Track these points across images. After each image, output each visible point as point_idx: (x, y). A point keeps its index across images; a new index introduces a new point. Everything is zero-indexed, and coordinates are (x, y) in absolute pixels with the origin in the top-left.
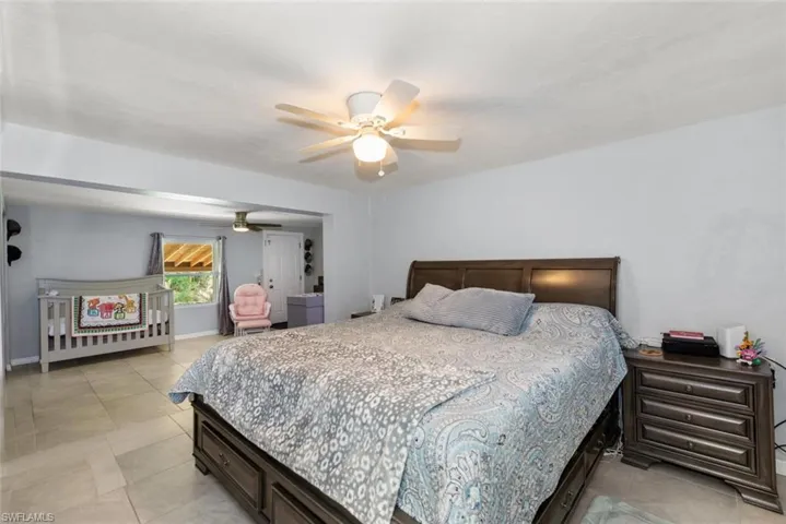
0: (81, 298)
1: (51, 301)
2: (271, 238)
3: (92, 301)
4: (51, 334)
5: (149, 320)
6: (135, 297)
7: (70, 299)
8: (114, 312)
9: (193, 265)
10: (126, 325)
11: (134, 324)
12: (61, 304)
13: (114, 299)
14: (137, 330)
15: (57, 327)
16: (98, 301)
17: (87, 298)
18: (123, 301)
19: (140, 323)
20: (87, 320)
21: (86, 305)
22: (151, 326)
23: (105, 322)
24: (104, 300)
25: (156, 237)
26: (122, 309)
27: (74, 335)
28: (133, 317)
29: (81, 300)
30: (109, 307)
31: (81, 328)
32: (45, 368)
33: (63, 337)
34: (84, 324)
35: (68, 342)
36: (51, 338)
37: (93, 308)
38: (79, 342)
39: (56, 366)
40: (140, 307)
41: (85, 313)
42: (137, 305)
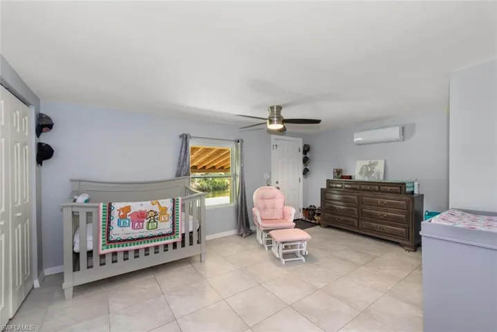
0: (110, 205)
1: (75, 210)
2: (278, 143)
3: (122, 209)
4: (77, 249)
5: (182, 229)
6: (167, 203)
7: (98, 207)
8: (146, 221)
9: (199, 168)
10: (159, 236)
11: (167, 235)
12: (87, 213)
13: (146, 206)
14: (170, 241)
15: (84, 242)
16: (128, 208)
17: (117, 206)
18: (156, 208)
19: (173, 233)
20: (117, 232)
21: (115, 214)
22: (183, 236)
23: (137, 234)
24: (136, 207)
25: (185, 138)
26: (154, 217)
27: (102, 252)
28: (165, 227)
29: (110, 209)
30: (141, 216)
31: (110, 242)
32: (69, 292)
33: (90, 253)
34: (113, 237)
35: (96, 260)
36: (76, 256)
37: (123, 217)
38: (109, 259)
39: (81, 289)
40: (173, 214)
41: (114, 222)
42: (169, 212)
